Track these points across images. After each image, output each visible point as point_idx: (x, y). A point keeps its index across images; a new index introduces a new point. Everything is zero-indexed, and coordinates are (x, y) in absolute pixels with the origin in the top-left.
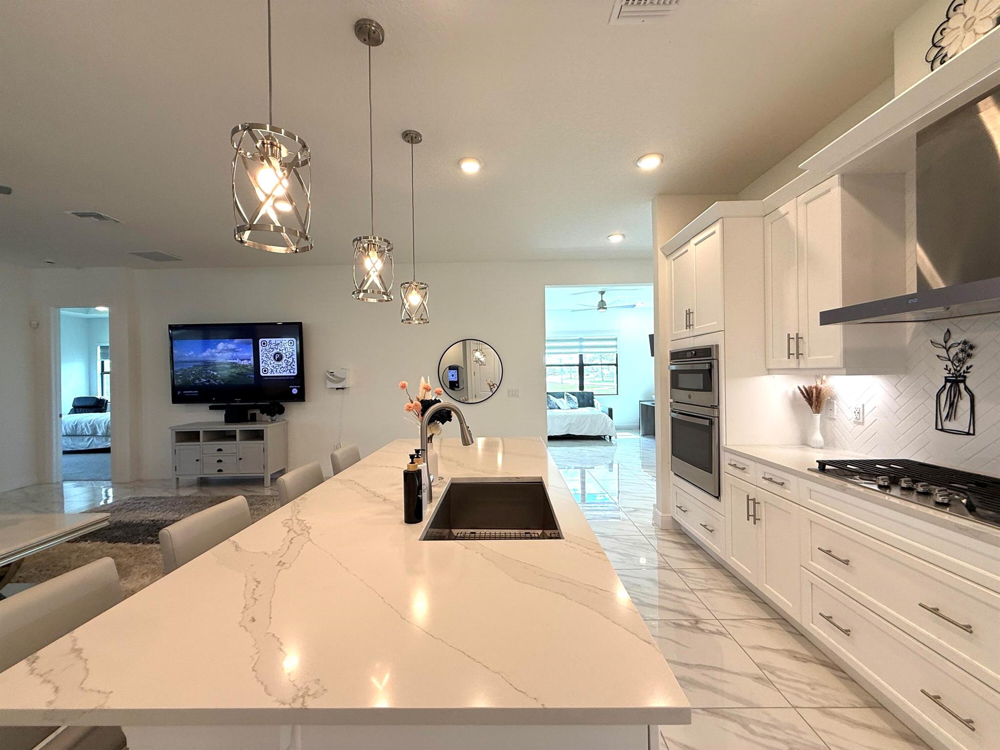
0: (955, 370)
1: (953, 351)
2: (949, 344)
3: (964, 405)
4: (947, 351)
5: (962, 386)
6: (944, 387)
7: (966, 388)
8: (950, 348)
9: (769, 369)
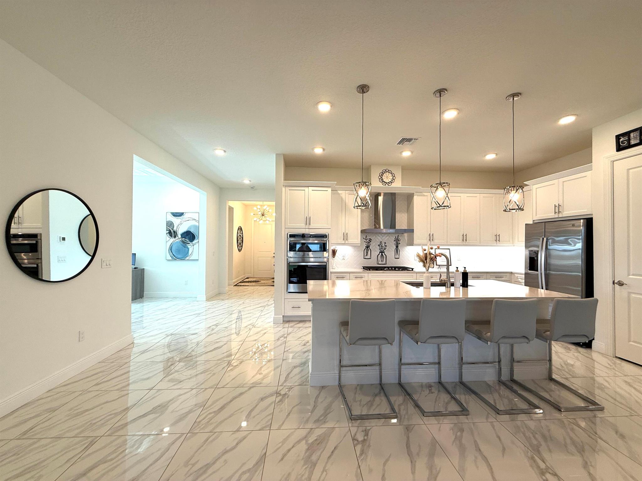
0: (368, 245)
1: (367, 240)
3: (369, 252)
6: (365, 249)
7: (370, 249)
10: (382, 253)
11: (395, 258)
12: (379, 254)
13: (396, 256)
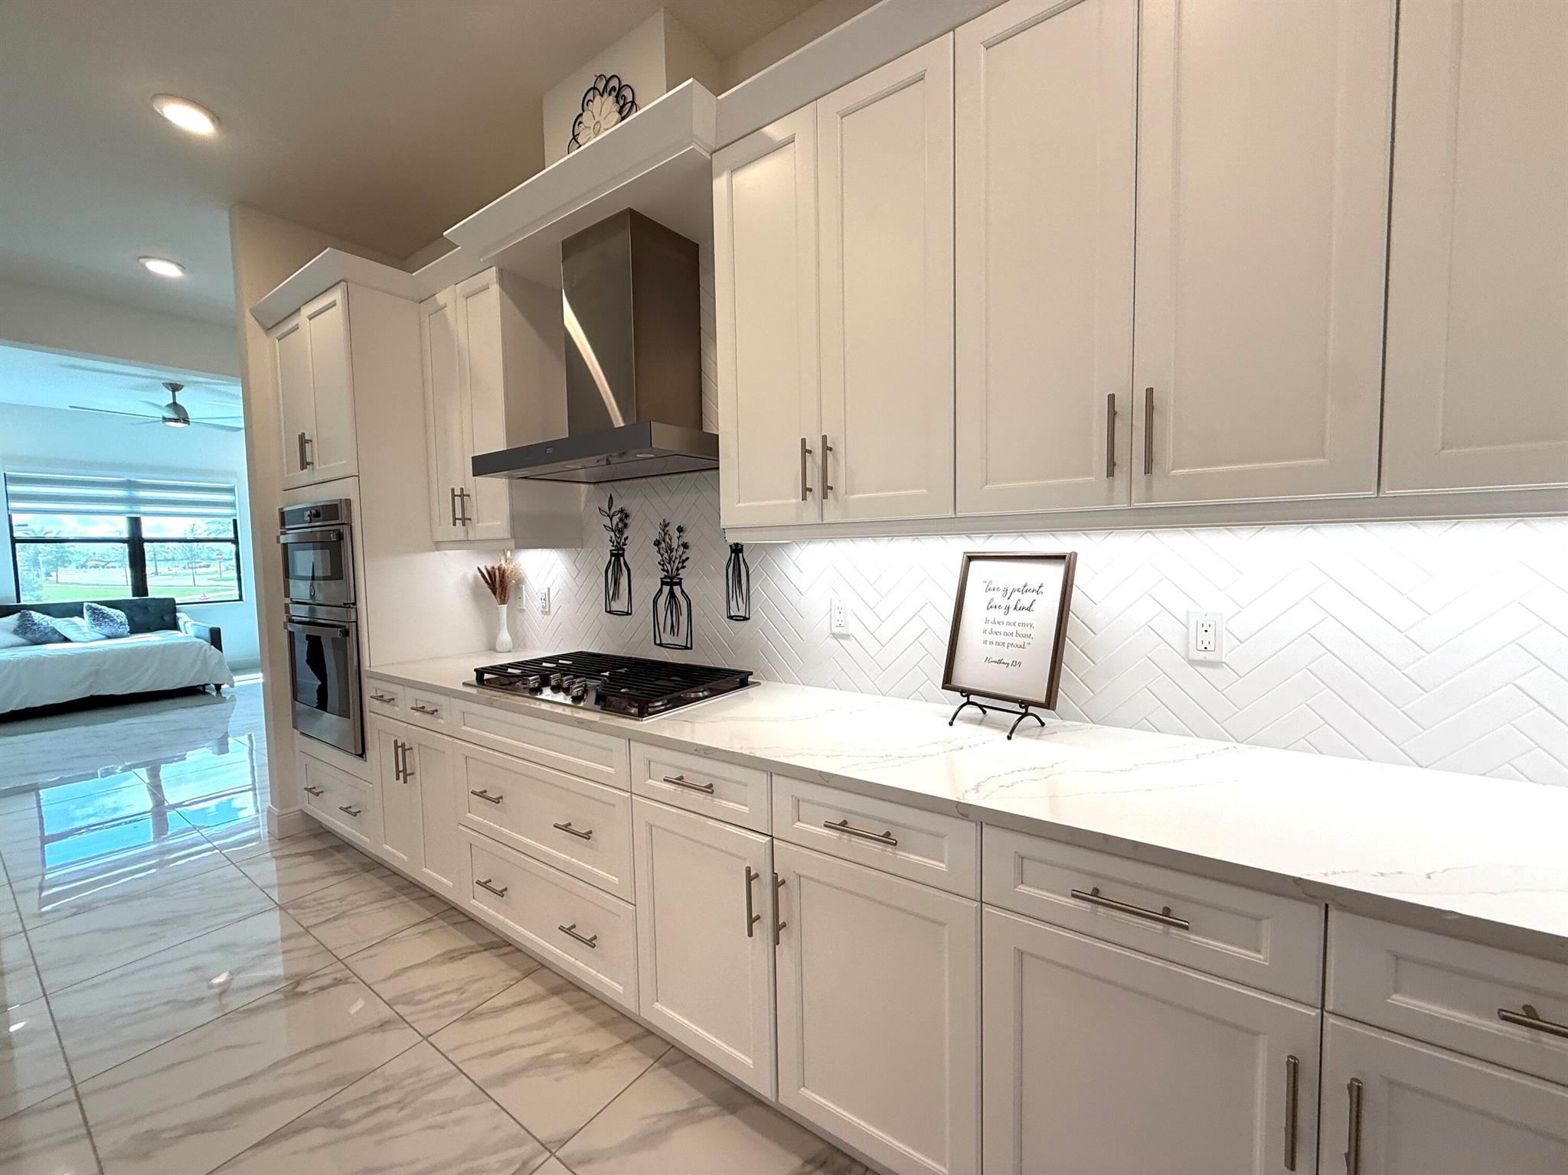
0: (617, 542)
1: (615, 520)
2: (612, 511)
3: (624, 581)
4: (611, 520)
5: (622, 558)
6: (610, 561)
7: (625, 563)
8: (613, 515)
9: (437, 542)
10: (671, 584)
11: (731, 617)
12: (661, 591)
13: (733, 604)
